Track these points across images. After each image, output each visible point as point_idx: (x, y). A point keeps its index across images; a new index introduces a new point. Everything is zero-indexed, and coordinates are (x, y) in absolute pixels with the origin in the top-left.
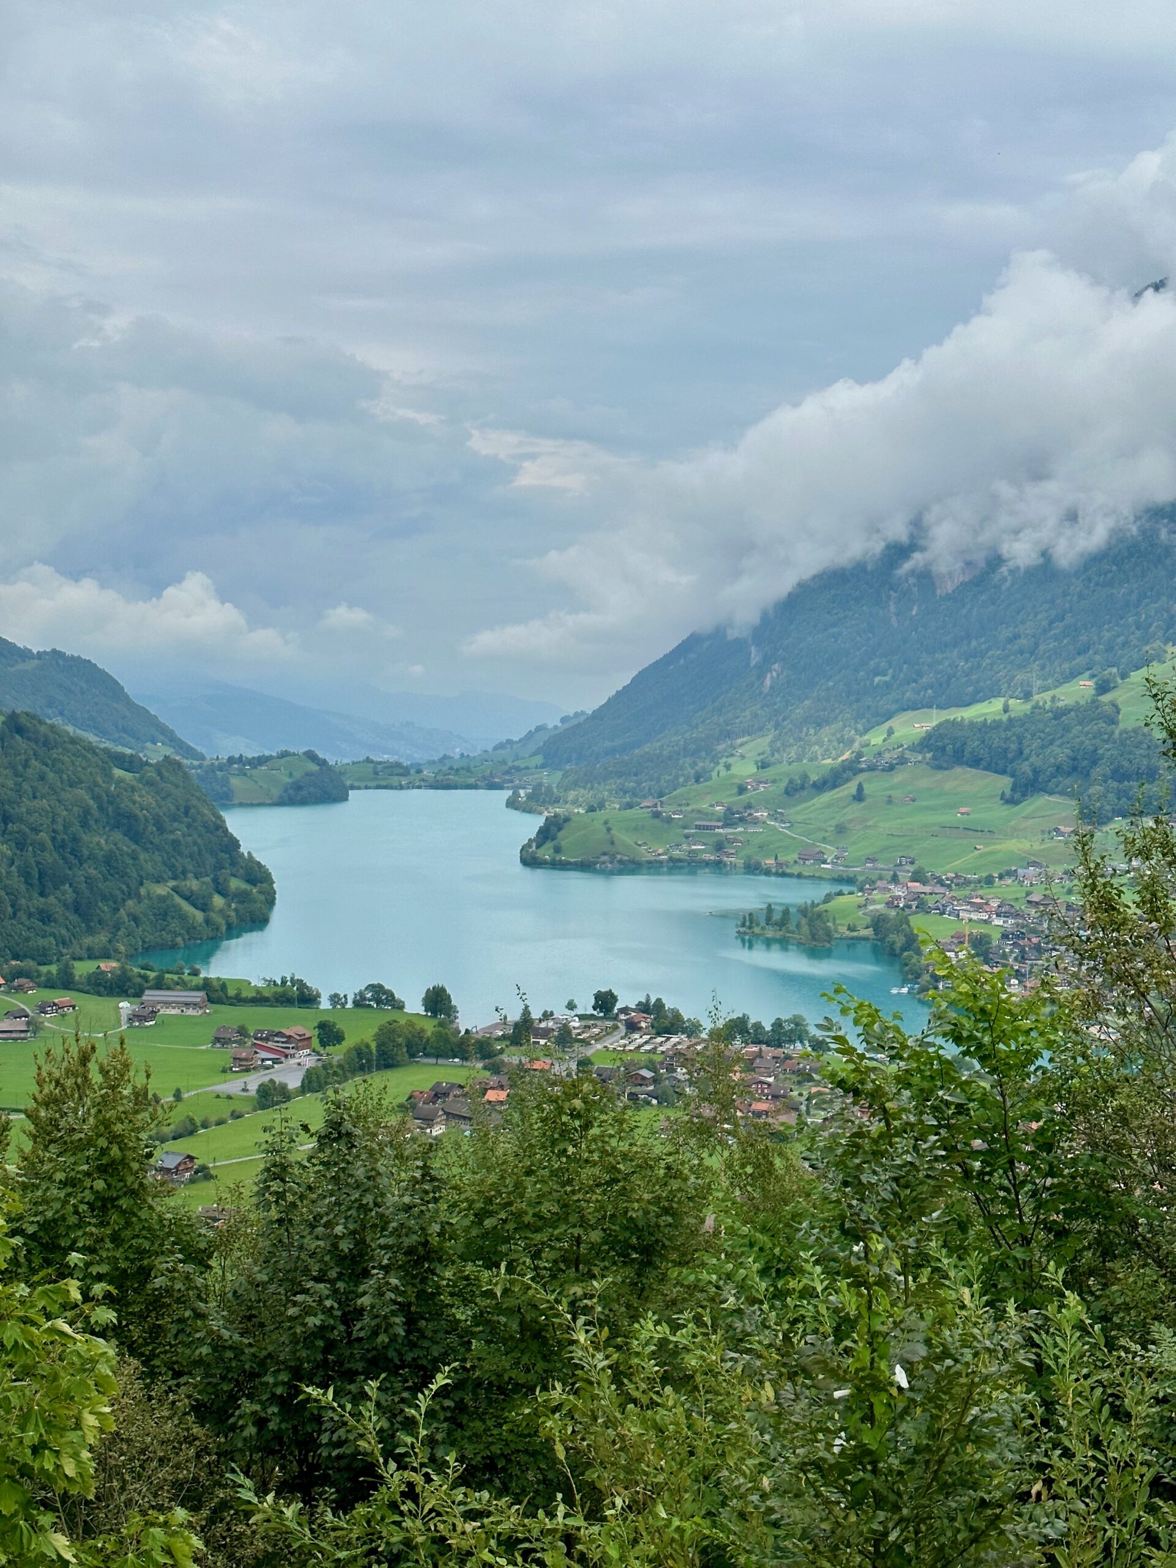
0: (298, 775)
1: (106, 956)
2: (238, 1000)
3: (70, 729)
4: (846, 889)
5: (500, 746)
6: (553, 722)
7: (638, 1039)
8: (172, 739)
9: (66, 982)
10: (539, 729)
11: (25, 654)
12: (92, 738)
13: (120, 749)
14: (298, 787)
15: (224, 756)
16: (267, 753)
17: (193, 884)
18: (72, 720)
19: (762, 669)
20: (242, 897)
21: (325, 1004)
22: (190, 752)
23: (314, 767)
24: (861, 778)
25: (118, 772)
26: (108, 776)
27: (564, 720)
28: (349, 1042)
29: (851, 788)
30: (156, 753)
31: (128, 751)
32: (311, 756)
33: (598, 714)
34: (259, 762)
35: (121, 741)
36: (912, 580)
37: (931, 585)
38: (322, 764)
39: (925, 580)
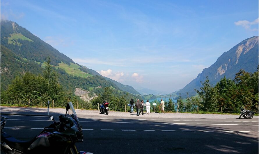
0: (151, 96)
3: (129, 93)
5: (172, 93)
6: (178, 90)
8: (139, 93)
10: (176, 91)
11: (125, 86)
14: (151, 98)
15: (144, 95)
22: (141, 95)
23: (153, 96)
25: (134, 97)
27: (179, 90)
30: (137, 95)
31: (134, 95)
32: (152, 94)
33: (182, 89)
34: (147, 95)
35: (134, 94)
36: (217, 74)
37: (220, 74)
38: (154, 95)
39: (219, 74)
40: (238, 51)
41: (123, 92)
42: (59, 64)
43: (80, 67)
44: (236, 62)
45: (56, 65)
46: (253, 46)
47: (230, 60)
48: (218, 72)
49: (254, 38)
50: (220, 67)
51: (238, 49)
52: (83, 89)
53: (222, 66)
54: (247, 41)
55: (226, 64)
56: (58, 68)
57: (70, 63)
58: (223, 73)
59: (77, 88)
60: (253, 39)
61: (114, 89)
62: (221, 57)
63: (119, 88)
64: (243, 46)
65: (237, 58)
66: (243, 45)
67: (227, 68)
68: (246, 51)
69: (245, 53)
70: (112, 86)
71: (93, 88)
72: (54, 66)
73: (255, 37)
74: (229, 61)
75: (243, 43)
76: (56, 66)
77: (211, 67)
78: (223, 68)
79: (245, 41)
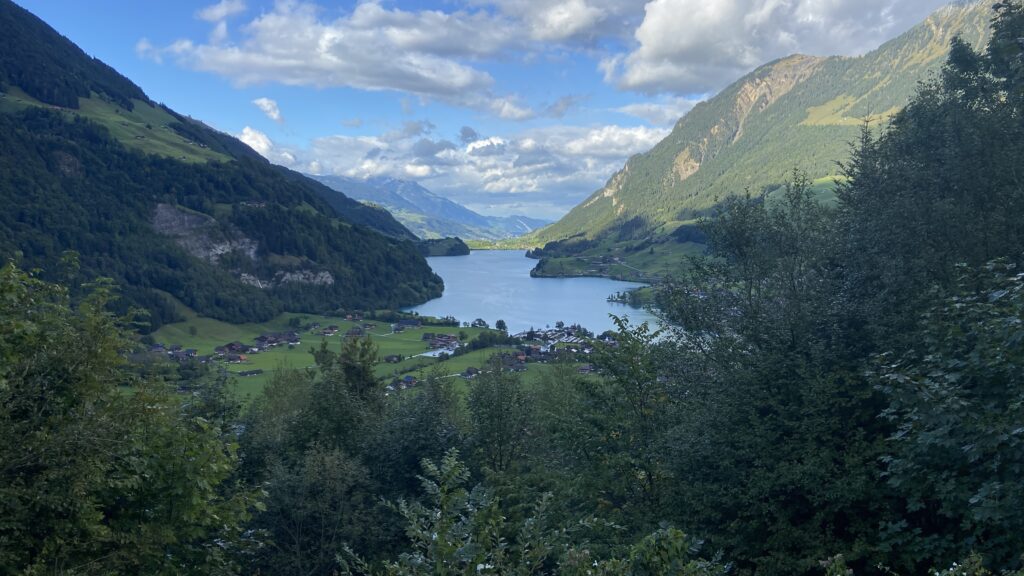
0: (452, 245)
1: (386, 308)
2: (432, 324)
3: (374, 229)
4: (646, 285)
7: (572, 338)
8: (409, 233)
9: (373, 318)
11: (359, 204)
12: (381, 232)
13: (390, 236)
14: (452, 249)
15: (427, 239)
16: (442, 238)
17: (415, 283)
19: (617, 207)
20: (433, 288)
21: (462, 326)
22: (415, 237)
24: (652, 246)
25: (391, 245)
26: (386, 245)
28: (470, 339)
29: (649, 250)
31: (393, 237)
32: (457, 239)
34: (439, 241)
35: (391, 234)
36: (672, 175)
37: (679, 176)
38: (461, 241)
39: (677, 175)
40: (743, 100)
41: (350, 226)
42: (82, 101)
43: (175, 120)
44: (733, 136)
45: (70, 106)
47: (713, 130)
48: (675, 169)
49: (792, 60)
50: (684, 153)
51: (743, 96)
52: (187, 210)
53: (688, 148)
54: (771, 70)
55: (700, 145)
56: (77, 119)
57: (132, 100)
58: (690, 172)
59: (160, 205)
60: (790, 62)
61: (315, 212)
62: (686, 117)
63: (334, 212)
64: (758, 85)
66: (758, 81)
67: (705, 157)
68: (766, 101)
69: (762, 110)
70: (310, 201)
71: (227, 208)
72: (58, 108)
73: (796, 59)
74: (711, 134)
75: (759, 75)
76: (68, 109)
77: (653, 150)
78: (691, 155)
79: (766, 67)
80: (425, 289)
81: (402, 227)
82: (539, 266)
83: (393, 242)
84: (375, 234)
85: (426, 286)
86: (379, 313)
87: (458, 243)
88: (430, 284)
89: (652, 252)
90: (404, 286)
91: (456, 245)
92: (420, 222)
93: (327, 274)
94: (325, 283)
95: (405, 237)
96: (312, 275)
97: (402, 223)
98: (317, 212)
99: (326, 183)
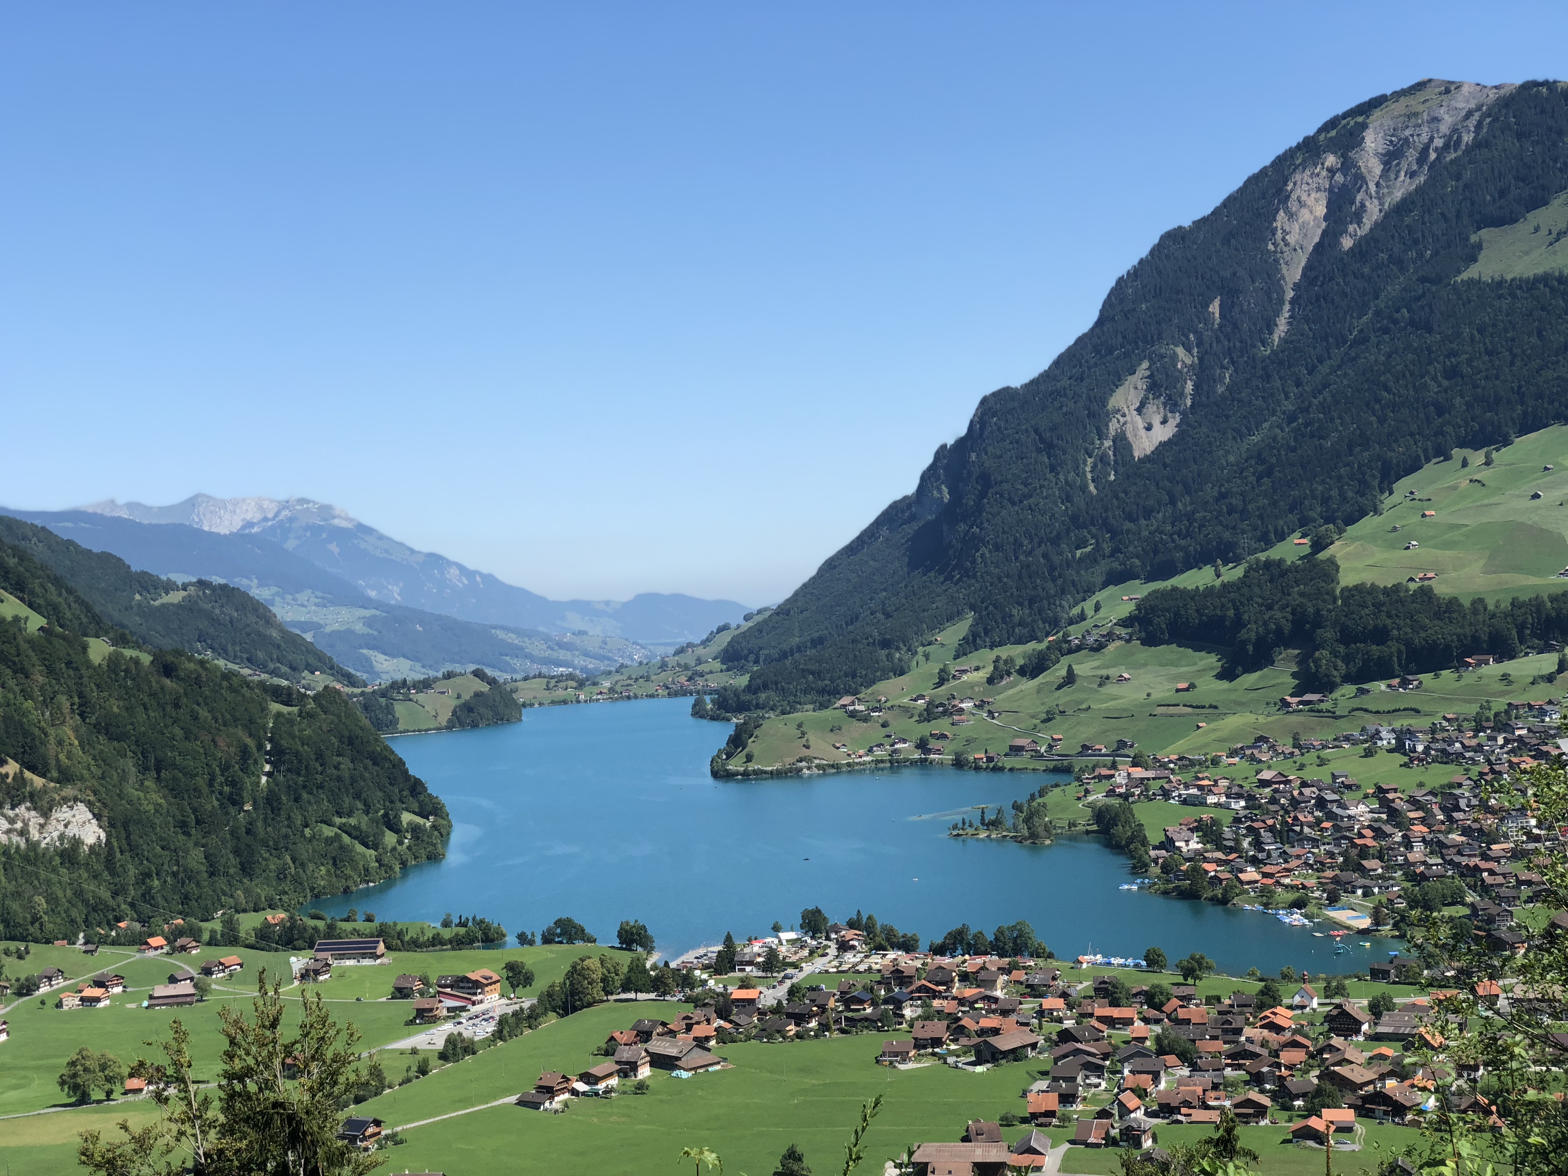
0: (466, 696)
3: (221, 663)
5: (680, 651)
6: (736, 620)
7: (850, 958)
8: (331, 667)
10: (721, 630)
11: (169, 587)
13: (276, 681)
15: (385, 681)
16: (432, 674)
18: (222, 652)
21: (511, 939)
22: (351, 680)
25: (276, 707)
27: (747, 618)
28: (541, 984)
29: (1059, 671)
30: (314, 683)
31: (285, 683)
32: (478, 674)
33: (784, 611)
34: (425, 685)
35: (274, 673)
36: (1108, 443)
37: (1128, 447)
38: (492, 682)
39: (1122, 443)
40: (1291, 216)
41: (146, 659)
44: (1270, 326)
46: (1412, 175)
47: (1215, 308)
48: (1113, 427)
49: (1421, 96)
50: (1132, 380)
51: (1293, 205)
53: (1145, 364)
54: (1364, 126)
55: (1180, 351)
58: (1163, 433)
60: (1414, 102)
61: (35, 622)
62: (1135, 273)
63: (96, 620)
64: (1332, 171)
65: (1281, 292)
66: (1331, 160)
67: (1197, 387)
68: (1358, 217)
69: (1347, 243)
73: (1429, 93)
74: (1207, 319)
75: (1333, 146)
77: (1046, 377)
78: (1154, 387)
80: (390, 838)
81: (309, 649)
82: (737, 742)
83: (285, 696)
84: (227, 676)
85: (394, 827)
86: (248, 923)
87: (485, 688)
88: (407, 818)
89: (1070, 679)
90: (328, 832)
91: (478, 695)
92: (359, 628)
93: (82, 812)
94: (77, 842)
95: (319, 681)
96: (34, 819)
97: (308, 637)
98: (41, 621)
99: (63, 531)
